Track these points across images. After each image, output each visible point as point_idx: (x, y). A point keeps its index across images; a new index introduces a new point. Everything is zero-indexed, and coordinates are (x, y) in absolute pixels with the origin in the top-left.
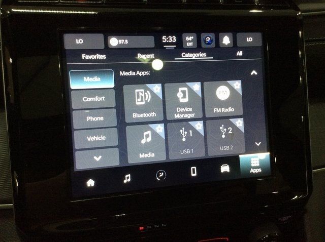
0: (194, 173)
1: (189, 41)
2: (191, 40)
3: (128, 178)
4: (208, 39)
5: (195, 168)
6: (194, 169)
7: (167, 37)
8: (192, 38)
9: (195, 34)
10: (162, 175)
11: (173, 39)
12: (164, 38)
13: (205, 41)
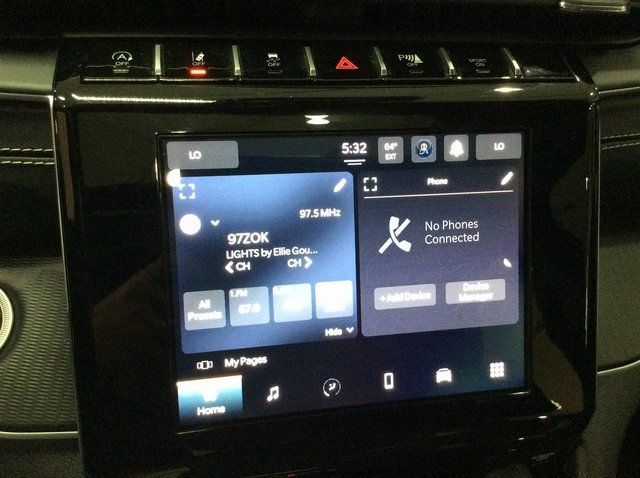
0: (389, 383)
1: (390, 152)
2: (393, 148)
3: (274, 392)
4: (424, 147)
5: (391, 375)
6: (389, 378)
7: (351, 143)
8: (396, 144)
9: (401, 139)
10: (332, 387)
11: (361, 148)
12: (345, 145)
13: (418, 151)
